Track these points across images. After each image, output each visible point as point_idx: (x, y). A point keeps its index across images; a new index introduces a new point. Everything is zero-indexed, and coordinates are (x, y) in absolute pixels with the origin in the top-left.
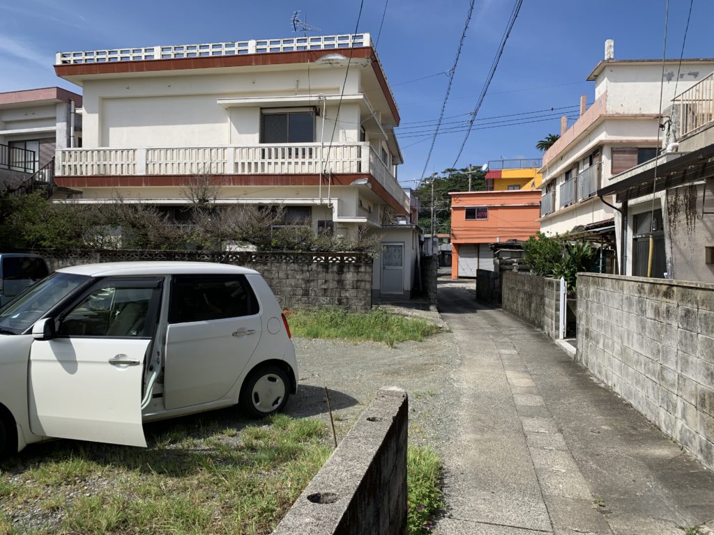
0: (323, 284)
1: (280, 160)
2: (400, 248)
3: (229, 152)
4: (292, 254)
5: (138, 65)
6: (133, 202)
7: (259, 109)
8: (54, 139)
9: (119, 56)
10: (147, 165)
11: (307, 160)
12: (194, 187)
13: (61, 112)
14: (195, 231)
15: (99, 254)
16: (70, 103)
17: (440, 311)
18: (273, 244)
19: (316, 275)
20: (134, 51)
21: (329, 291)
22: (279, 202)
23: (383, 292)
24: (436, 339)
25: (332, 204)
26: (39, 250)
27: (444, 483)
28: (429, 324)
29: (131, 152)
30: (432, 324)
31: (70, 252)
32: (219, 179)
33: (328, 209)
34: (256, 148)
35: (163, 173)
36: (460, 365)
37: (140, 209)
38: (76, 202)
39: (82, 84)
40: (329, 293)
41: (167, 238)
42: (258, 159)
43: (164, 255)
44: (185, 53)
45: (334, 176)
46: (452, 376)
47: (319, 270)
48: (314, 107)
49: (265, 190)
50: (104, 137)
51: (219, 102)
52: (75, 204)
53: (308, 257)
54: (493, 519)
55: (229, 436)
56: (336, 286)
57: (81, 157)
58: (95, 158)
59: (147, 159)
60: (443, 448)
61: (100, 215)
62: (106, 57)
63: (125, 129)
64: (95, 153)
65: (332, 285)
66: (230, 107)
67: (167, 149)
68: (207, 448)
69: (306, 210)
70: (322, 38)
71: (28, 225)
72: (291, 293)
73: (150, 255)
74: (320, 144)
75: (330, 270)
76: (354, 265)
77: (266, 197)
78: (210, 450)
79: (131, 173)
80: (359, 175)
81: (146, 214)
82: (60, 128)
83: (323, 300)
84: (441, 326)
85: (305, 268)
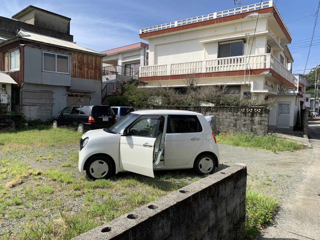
0: (244, 121)
1: (226, 65)
2: (288, 105)
3: (204, 63)
4: (229, 107)
5: (169, 30)
6: (165, 86)
7: (218, 42)
8: (139, 63)
9: (161, 27)
10: (171, 71)
11: (239, 64)
12: (188, 79)
13: (142, 52)
14: (188, 98)
15: (152, 107)
16: (145, 48)
17: (309, 138)
18: (220, 103)
19: (240, 117)
20: (167, 25)
21: (246, 125)
22: (225, 84)
23: (277, 127)
24: (302, 151)
25: (250, 84)
26: (133, 105)
27: (278, 213)
28: (299, 143)
29: (165, 66)
30: (301, 144)
31: (143, 106)
32: (199, 75)
33: (248, 86)
34: (215, 60)
35: (177, 74)
36: (310, 164)
37: (167, 89)
38: (145, 87)
39: (148, 40)
40: (246, 126)
41: (177, 101)
42: (216, 65)
43: (176, 108)
44: (187, 22)
45: (251, 70)
46: (303, 169)
47: (242, 115)
48: (243, 39)
49: (219, 79)
50: (156, 61)
51: (200, 42)
52: (145, 88)
53: (237, 109)
54: (297, 232)
55: (188, 180)
56: (250, 123)
57: (148, 69)
58: (153, 70)
59: (171, 69)
60: (283, 199)
61: (153, 92)
62: (157, 28)
63: (164, 57)
64: (153, 67)
65: (248, 122)
66: (205, 43)
67: (179, 64)
68: (179, 183)
69: (238, 87)
70: (248, 6)
71: (130, 96)
72: (228, 125)
73: (171, 107)
74: (245, 56)
75: (247, 115)
76: (259, 113)
77: (219, 82)
78: (180, 184)
79: (165, 75)
80: (265, 70)
81: (170, 91)
82: (142, 58)
83: (243, 129)
84: (306, 145)
85: (235, 114)
